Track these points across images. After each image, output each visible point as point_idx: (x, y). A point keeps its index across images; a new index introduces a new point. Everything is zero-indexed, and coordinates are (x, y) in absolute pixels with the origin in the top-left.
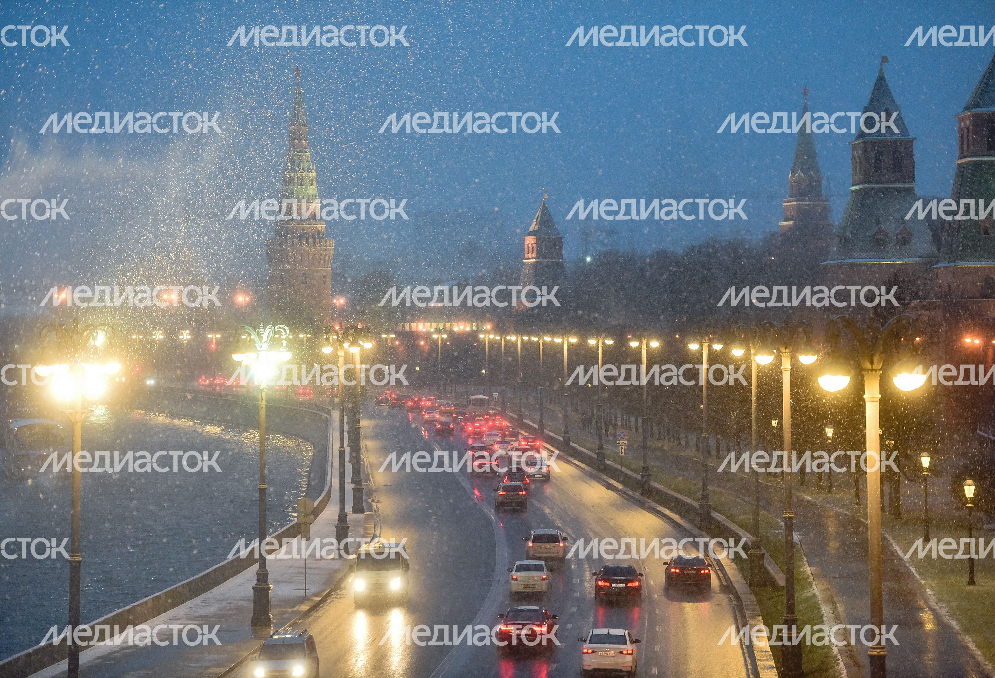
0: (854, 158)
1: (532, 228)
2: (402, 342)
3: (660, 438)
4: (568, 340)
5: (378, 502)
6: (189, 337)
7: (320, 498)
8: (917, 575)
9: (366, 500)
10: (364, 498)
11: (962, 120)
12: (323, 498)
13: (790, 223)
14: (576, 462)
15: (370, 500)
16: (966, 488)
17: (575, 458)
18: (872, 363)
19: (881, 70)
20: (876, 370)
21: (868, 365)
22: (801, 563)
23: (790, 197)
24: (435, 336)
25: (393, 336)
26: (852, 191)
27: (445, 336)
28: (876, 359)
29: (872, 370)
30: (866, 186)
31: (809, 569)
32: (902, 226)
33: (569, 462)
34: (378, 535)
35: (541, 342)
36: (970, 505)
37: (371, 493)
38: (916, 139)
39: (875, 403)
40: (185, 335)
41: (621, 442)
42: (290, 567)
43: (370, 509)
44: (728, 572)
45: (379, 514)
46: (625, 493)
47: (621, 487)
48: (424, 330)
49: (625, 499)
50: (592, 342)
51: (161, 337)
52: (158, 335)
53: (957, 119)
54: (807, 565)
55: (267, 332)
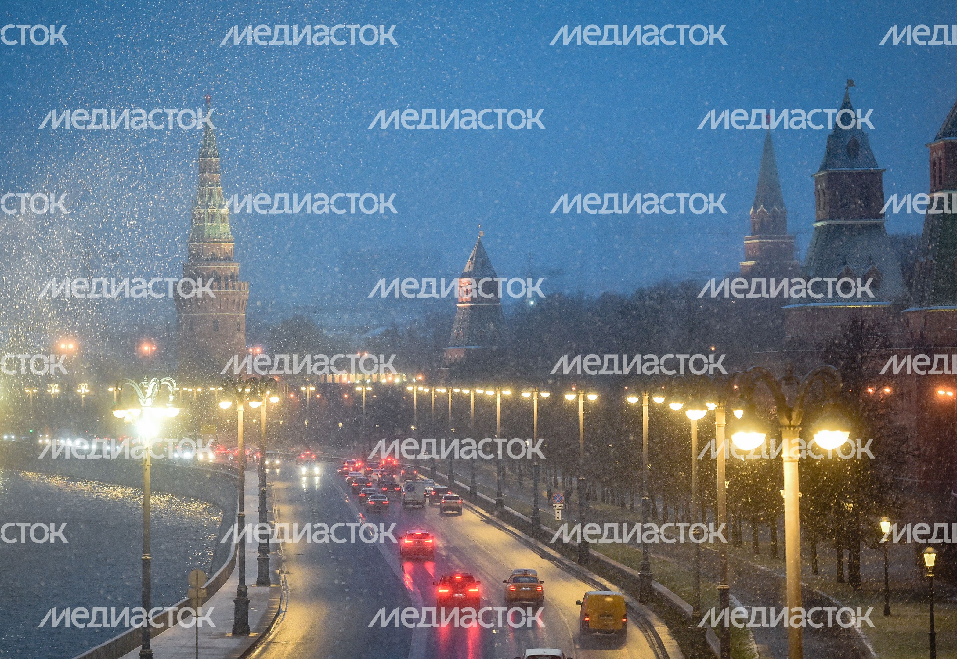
0: (817, 191)
1: (466, 270)
2: (323, 395)
3: (603, 500)
4: (501, 392)
5: (288, 573)
6: (88, 391)
7: (222, 570)
8: (873, 653)
9: (273, 572)
10: (271, 568)
11: (933, 149)
12: (225, 569)
13: (752, 263)
14: (510, 528)
15: (278, 572)
16: (926, 556)
17: (510, 524)
18: (790, 418)
19: (847, 96)
20: (794, 427)
21: (785, 421)
22: (747, 641)
23: (752, 234)
24: (359, 389)
25: (313, 389)
26: (816, 228)
27: (369, 389)
28: (794, 415)
29: (790, 426)
30: (831, 222)
31: (755, 646)
32: (870, 266)
33: (503, 529)
34: (284, 609)
35: (472, 394)
36: (930, 575)
37: (279, 563)
38: (885, 170)
39: (793, 464)
40: (83, 388)
41: (557, 505)
42: (183, 646)
43: (277, 581)
44: (668, 650)
45: (287, 587)
46: (561, 562)
47: (557, 555)
48: (349, 382)
49: (561, 568)
50: (526, 395)
51: (57, 391)
52: (53, 389)
53: (928, 149)
54: (754, 642)
55: (151, 386)
